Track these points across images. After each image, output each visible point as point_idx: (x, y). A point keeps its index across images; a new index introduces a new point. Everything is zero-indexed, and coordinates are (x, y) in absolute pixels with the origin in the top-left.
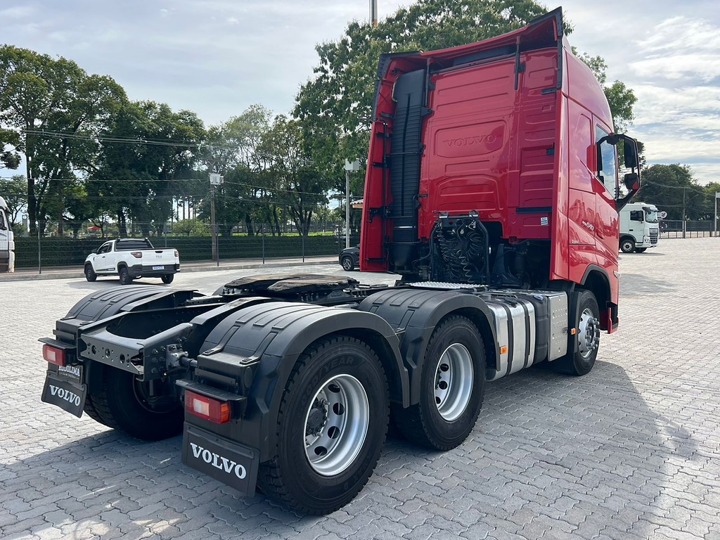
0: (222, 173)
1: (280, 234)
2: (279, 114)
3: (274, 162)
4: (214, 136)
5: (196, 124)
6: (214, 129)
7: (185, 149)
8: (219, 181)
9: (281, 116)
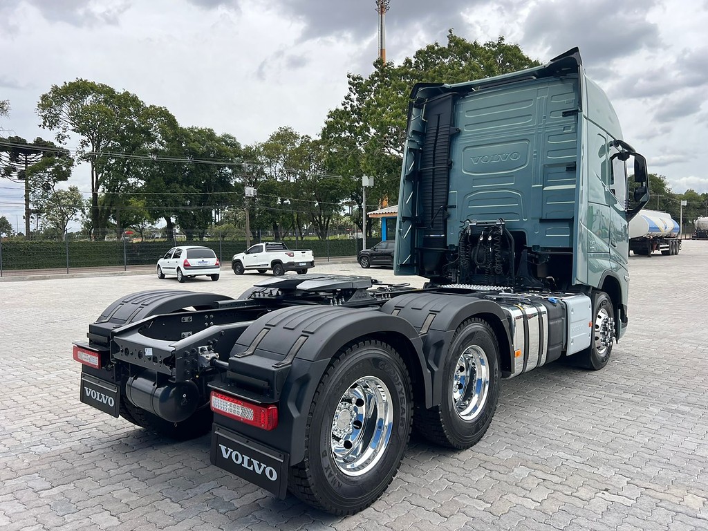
0: (255, 186)
1: (302, 238)
2: (305, 135)
3: (298, 176)
4: (249, 155)
5: (235, 145)
6: (248, 148)
7: (225, 166)
8: (252, 194)
9: (307, 136)
